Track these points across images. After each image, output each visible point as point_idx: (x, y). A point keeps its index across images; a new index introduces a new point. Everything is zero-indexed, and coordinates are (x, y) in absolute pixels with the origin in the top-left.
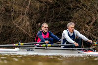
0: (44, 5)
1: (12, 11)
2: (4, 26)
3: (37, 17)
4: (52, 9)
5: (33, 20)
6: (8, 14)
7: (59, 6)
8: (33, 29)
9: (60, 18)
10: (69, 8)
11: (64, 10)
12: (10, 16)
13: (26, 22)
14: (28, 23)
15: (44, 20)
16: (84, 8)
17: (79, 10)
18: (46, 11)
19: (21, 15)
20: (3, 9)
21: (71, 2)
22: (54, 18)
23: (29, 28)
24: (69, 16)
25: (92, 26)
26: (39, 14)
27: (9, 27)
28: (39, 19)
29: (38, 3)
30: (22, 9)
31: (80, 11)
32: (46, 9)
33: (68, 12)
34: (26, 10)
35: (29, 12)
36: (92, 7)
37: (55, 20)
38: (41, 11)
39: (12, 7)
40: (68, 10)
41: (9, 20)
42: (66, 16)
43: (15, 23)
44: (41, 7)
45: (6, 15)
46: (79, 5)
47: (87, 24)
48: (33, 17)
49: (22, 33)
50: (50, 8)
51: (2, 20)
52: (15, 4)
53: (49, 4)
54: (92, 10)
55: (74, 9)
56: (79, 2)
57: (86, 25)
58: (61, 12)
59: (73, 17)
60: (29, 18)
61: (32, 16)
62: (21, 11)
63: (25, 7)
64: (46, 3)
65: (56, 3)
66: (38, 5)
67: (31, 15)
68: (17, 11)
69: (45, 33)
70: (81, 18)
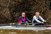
1: (0, 6)
3: (13, 9)
4: (21, 5)
5: (11, 11)
7: (25, 4)
8: (11, 15)
9: (25, 10)
10: (30, 5)
11: (27, 6)
13: (7, 12)
14: (9, 12)
15: (17, 11)
16: (38, 5)
17: (35, 6)
18: (18, 6)
19: (5, 8)
21: (31, 1)
22: (22, 10)
23: (9, 15)
24: (30, 9)
25: (42, 14)
26: (14, 8)
29: (14, 2)
30: (5, 5)
32: (18, 5)
35: (9, 7)
36: (42, 4)
38: (15, 6)
40: (29, 6)
42: (28, 9)
43: (2, 12)
46: (35, 3)
48: (11, 9)
49: (6, 18)
50: (20, 5)
52: (2, 2)
53: (19, 3)
54: (42, 6)
56: (35, 2)
58: (26, 7)
59: (32, 9)
62: (5, 6)
63: (7, 4)
64: (18, 2)
65: (23, 2)
66: (14, 3)
67: (10, 8)
68: (3, 6)
70: (36, 10)
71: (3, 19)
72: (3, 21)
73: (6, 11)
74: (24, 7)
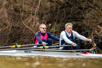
0: (55, 5)
1: (22, 11)
2: (13, 27)
3: (47, 17)
5: (43, 21)
6: (17, 14)
7: (70, 6)
9: (72, 18)
10: (81, 8)
12: (20, 16)
13: (36, 23)
14: (38, 23)
15: (55, 21)
16: (97, 8)
17: (91, 10)
18: (57, 11)
19: (31, 15)
20: (12, 8)
21: (83, 2)
22: (65, 19)
24: (80, 16)
26: (49, 14)
27: (19, 28)
28: (50, 19)
30: (32, 9)
31: (93, 11)
32: (57, 8)
33: (80, 12)
34: (36, 10)
35: (39, 12)
37: (66, 20)
39: (21, 7)
40: (80, 10)
41: (18, 20)
42: (77, 16)
43: (25, 23)
44: (52, 7)
45: (15, 15)
46: (91, 5)
47: (100, 25)
48: (44, 17)
49: (32, 34)
50: (61, 8)
51: (11, 20)
52: (25, 3)
55: (86, 9)
56: (92, 2)
57: (98, 26)
58: (73, 12)
59: (85, 17)
60: (40, 18)
61: (42, 16)
62: (30, 11)
63: (35, 7)
64: (57, 2)
65: (68, 3)
66: (48, 4)
68: (27, 11)
69: (43, 35)
70: (93, 18)
71: (28, 37)
72: (26, 40)
73: (32, 21)
74: (68, 14)
